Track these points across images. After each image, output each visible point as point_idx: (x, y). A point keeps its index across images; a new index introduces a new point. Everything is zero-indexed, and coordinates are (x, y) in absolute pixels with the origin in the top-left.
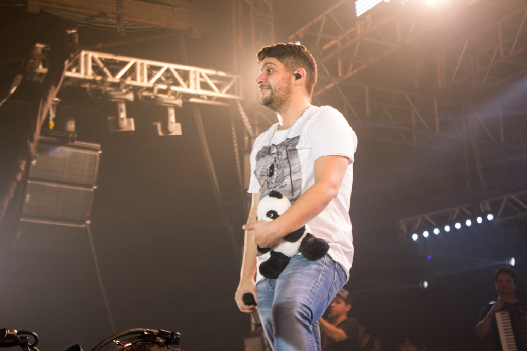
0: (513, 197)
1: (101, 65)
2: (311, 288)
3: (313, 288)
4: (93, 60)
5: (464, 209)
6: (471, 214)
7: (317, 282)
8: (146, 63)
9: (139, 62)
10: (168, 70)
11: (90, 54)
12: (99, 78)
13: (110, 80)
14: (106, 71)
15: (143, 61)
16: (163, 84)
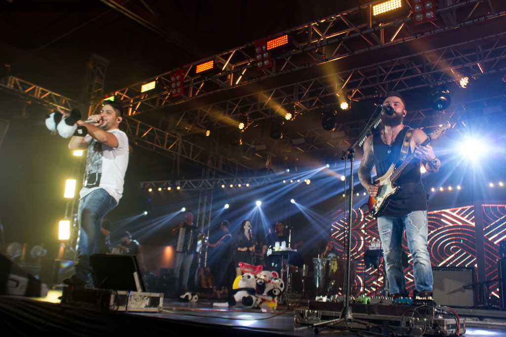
1: (19, 84)
4: (15, 81)
8: (41, 89)
9: (37, 87)
10: (50, 94)
11: (14, 78)
12: (17, 90)
13: (22, 92)
14: (20, 88)
15: (39, 87)
16: (47, 100)
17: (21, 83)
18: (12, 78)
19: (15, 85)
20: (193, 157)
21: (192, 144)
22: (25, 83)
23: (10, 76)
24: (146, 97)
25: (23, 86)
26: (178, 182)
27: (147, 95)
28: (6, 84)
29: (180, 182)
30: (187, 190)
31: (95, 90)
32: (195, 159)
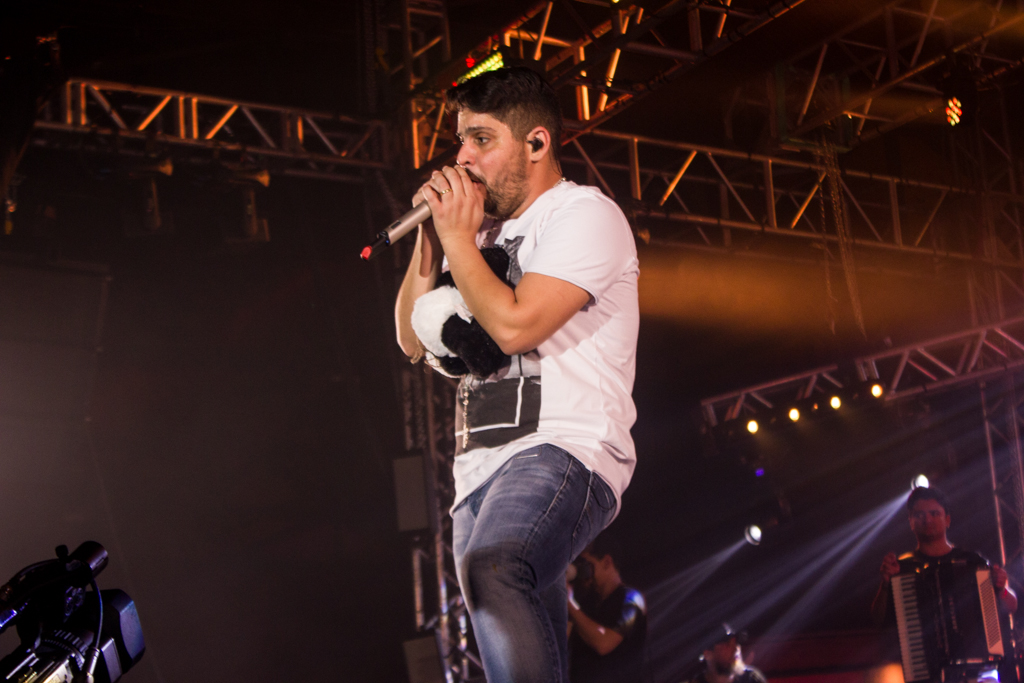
0: (921, 351)
1: (106, 105)
2: (531, 525)
3: (535, 525)
4: (89, 95)
5: (826, 376)
6: (839, 385)
7: (545, 512)
8: (196, 99)
9: (182, 98)
10: (239, 113)
11: (83, 85)
13: (125, 134)
14: (116, 117)
15: (189, 96)
16: (232, 141)
17: (115, 99)
18: (75, 88)
19: (94, 111)
21: (894, 181)
22: (129, 94)
23: (67, 80)
24: (639, 21)
25: (125, 107)
26: (865, 365)
27: (642, 11)
28: (59, 117)
29: (879, 364)
30: (919, 390)
31: (416, 48)
32: (920, 245)
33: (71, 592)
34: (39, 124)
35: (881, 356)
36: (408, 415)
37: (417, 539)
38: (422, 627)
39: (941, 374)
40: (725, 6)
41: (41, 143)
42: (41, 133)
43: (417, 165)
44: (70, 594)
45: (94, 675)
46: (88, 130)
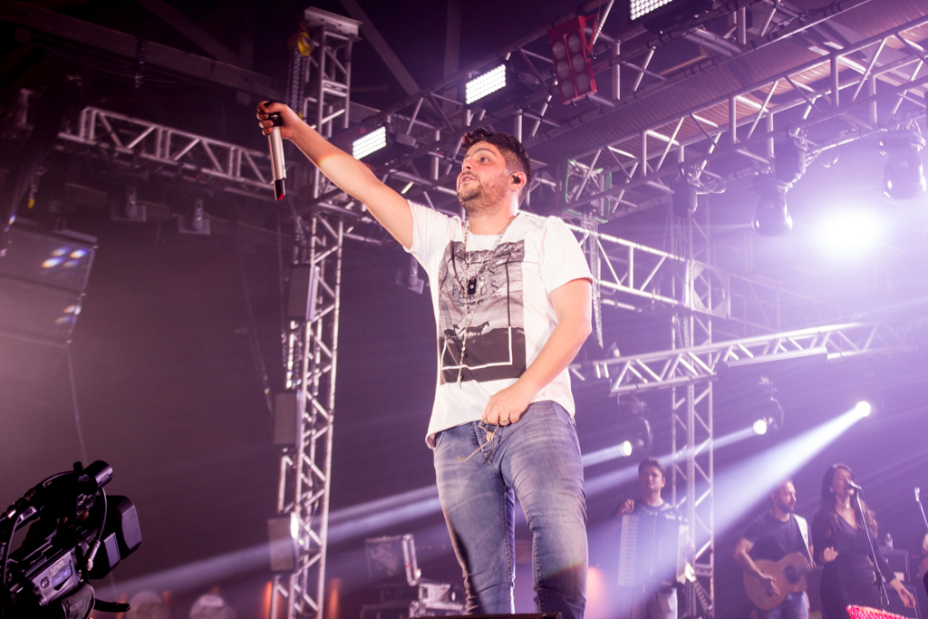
0: (640, 362)
1: (109, 128)
4: (98, 120)
5: (574, 371)
8: (171, 131)
9: (161, 129)
10: (200, 144)
11: (95, 112)
12: (104, 145)
13: (120, 149)
14: (114, 137)
15: (166, 129)
16: (191, 163)
17: (114, 123)
18: (89, 113)
19: (100, 130)
20: (637, 286)
21: (632, 245)
22: (125, 122)
23: (84, 108)
24: (481, 119)
25: (121, 131)
26: (601, 367)
27: (484, 111)
28: (75, 132)
29: (610, 367)
30: (633, 387)
31: (325, 115)
32: (645, 290)
33: (82, 497)
34: (62, 135)
35: (611, 361)
36: (290, 364)
37: (285, 450)
38: (282, 511)
39: (651, 379)
40: (540, 116)
41: (60, 148)
42: (62, 141)
43: (316, 196)
44: (81, 499)
45: (94, 561)
46: (94, 143)
